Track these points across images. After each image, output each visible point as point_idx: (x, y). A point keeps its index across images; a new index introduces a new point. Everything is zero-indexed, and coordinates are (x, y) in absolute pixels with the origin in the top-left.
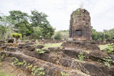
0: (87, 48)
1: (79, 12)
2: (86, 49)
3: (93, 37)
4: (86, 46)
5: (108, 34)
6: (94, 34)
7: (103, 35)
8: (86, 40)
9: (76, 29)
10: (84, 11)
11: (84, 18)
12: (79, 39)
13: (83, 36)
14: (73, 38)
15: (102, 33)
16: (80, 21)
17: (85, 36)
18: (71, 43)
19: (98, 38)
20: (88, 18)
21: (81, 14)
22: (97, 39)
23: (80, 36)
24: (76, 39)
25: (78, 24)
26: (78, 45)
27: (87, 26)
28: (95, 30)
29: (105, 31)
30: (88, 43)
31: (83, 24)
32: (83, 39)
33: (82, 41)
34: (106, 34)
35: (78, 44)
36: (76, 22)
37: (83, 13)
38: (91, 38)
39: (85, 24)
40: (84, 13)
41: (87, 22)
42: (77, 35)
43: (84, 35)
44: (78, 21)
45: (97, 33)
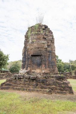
0: (49, 88)
1: (37, 28)
2: (48, 90)
3: (59, 68)
4: (49, 85)
5: (74, 65)
6: (60, 65)
7: (70, 66)
8: (48, 72)
9: (32, 53)
10: (45, 27)
11: (45, 37)
12: (38, 71)
13: (43, 65)
14: (27, 69)
15: (68, 64)
16: (38, 41)
17: (47, 66)
18: (21, 79)
19: (65, 70)
20: (51, 37)
21: (40, 31)
22: (63, 71)
23: (39, 65)
24: (33, 71)
25: (35, 45)
26: (34, 83)
27: (49, 49)
28: (61, 60)
29: (71, 62)
30: (53, 77)
31: (42, 45)
32: (43, 72)
33: (42, 74)
34: (72, 65)
35: (35, 81)
36: (33, 42)
37: (44, 29)
38: (57, 69)
39: (46, 46)
40: (44, 31)
41: (49, 44)
42: (33, 63)
43: (45, 65)
44: (35, 40)
45: (63, 64)
